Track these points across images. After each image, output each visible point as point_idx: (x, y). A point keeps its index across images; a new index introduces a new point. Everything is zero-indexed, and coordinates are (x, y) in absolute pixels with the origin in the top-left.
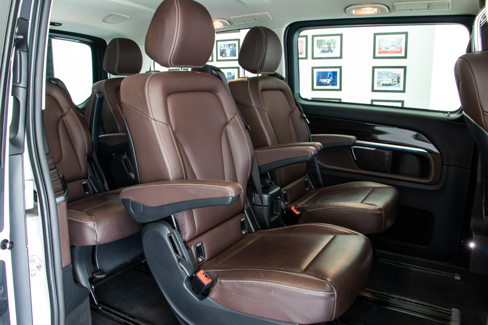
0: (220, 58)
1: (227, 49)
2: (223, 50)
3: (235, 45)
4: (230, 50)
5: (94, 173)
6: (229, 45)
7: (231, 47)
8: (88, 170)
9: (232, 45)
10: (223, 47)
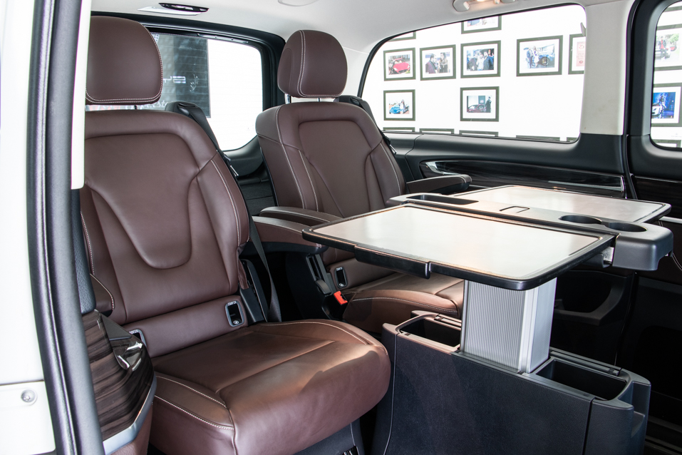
0: (466, 72)
1: (478, 57)
2: (473, 59)
3: (492, 51)
4: (483, 59)
5: (251, 283)
6: (482, 52)
7: (486, 54)
8: (241, 277)
9: (487, 50)
10: (472, 54)
